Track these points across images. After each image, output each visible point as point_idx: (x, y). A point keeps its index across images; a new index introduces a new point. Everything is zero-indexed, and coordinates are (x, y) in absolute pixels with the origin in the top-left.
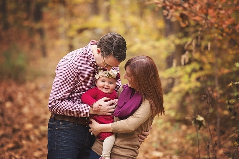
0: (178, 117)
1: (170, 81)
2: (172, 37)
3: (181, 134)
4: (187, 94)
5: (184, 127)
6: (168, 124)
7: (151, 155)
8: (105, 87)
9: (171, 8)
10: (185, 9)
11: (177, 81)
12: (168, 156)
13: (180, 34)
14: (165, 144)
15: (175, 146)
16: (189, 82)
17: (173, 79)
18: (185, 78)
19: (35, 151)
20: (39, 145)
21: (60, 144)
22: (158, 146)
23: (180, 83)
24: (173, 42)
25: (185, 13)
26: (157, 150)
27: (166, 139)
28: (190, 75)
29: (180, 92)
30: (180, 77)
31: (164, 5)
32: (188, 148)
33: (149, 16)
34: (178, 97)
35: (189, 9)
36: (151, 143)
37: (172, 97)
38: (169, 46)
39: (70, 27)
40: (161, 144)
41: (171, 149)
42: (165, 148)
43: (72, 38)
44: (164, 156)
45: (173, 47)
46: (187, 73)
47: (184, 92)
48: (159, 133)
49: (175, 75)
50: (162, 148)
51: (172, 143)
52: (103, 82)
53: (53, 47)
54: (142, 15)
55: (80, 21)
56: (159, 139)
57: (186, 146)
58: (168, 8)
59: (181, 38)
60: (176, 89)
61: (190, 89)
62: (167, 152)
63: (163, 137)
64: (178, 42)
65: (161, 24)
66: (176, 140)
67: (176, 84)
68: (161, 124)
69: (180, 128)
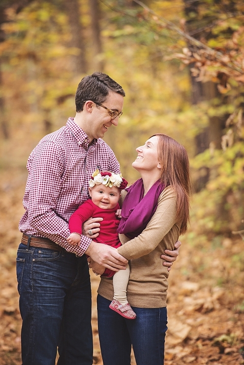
0: (218, 227)
1: (203, 173)
2: (204, 105)
3: (223, 252)
4: (230, 191)
5: (227, 242)
6: (203, 239)
7: (180, 288)
8: (103, 201)
9: (203, 64)
10: (224, 64)
11: (213, 173)
12: (206, 289)
13: (216, 101)
14: (200, 270)
15: (216, 273)
16: (233, 173)
17: (208, 170)
18: (226, 168)
19: (3, 288)
20: (8, 278)
21: (39, 283)
22: (190, 274)
23: (218, 175)
24: (206, 114)
25: (225, 70)
26: (188, 279)
27: (201, 263)
28: (233, 162)
29: (218, 189)
30: (218, 166)
31: (192, 60)
32: (236, 276)
33: (166, 74)
34: (217, 196)
35: (230, 65)
36: (180, 269)
37: (207, 198)
38: (200, 119)
39: (45, 94)
40: (195, 270)
41: (210, 277)
42: (201, 276)
43: (47, 111)
44: (200, 288)
45: (205, 121)
46: (228, 160)
47: (224, 189)
48: (190, 253)
49: (210, 164)
50: (197, 277)
51: (211, 268)
52: (101, 192)
53: (20, 124)
54: (155, 71)
55: (60, 83)
56: (191, 262)
57: (233, 273)
58: (199, 64)
59: (217, 106)
60: (212, 185)
61: (234, 184)
62: (204, 282)
63: (196, 259)
64: (212, 112)
65: (184, 84)
66: (216, 262)
67: (212, 176)
68: (193, 239)
69: (221, 244)
